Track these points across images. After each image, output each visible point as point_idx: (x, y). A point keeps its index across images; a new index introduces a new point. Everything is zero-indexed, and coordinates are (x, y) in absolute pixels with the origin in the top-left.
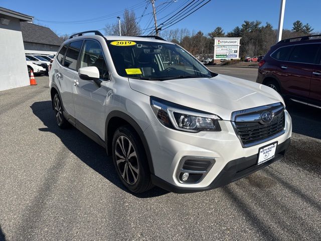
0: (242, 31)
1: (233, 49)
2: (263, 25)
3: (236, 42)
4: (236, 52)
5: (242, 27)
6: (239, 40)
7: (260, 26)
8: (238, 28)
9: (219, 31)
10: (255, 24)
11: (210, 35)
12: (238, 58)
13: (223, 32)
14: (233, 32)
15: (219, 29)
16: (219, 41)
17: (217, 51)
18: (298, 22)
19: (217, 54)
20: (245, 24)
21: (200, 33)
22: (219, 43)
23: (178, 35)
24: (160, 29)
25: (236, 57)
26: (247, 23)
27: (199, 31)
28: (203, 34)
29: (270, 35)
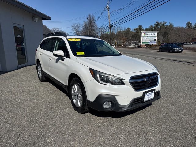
0: (155, 27)
1: (153, 39)
2: (168, 24)
3: (155, 34)
4: (155, 40)
5: (154, 26)
6: (157, 33)
7: (166, 25)
8: (151, 26)
9: (140, 27)
10: (162, 24)
11: (135, 30)
12: (156, 44)
13: (143, 28)
14: (149, 28)
15: (140, 26)
16: (144, 34)
17: (143, 39)
18: (189, 23)
19: (143, 41)
20: (156, 23)
21: (129, 29)
22: (144, 35)
23: (115, 30)
24: (112, 26)
25: (155, 43)
26: (158, 23)
27: (128, 28)
28: (130, 29)
29: (172, 30)
